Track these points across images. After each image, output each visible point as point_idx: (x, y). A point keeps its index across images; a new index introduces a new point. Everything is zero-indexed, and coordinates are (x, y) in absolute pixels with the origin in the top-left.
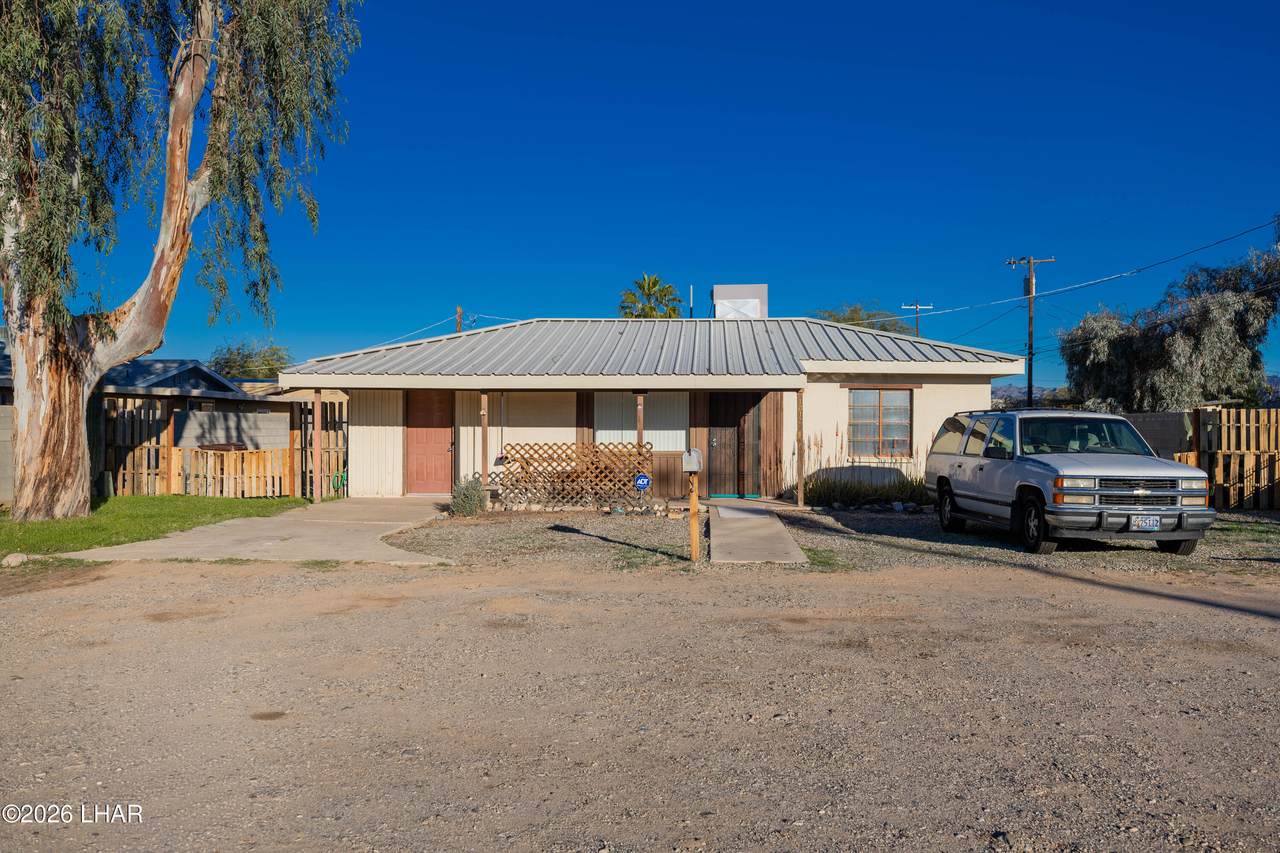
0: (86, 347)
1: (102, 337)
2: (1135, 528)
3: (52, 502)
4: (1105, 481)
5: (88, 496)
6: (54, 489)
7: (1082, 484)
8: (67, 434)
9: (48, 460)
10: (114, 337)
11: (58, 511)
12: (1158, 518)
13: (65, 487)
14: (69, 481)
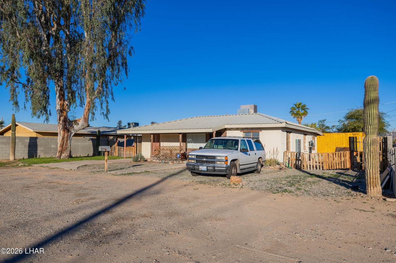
0: (72, 126)
1: (75, 124)
2: (200, 170)
3: (61, 156)
4: (197, 156)
5: (68, 155)
6: (61, 153)
7: (193, 157)
8: (65, 143)
9: (61, 148)
10: (78, 124)
11: (62, 157)
12: (206, 167)
13: (63, 153)
14: (64, 152)
